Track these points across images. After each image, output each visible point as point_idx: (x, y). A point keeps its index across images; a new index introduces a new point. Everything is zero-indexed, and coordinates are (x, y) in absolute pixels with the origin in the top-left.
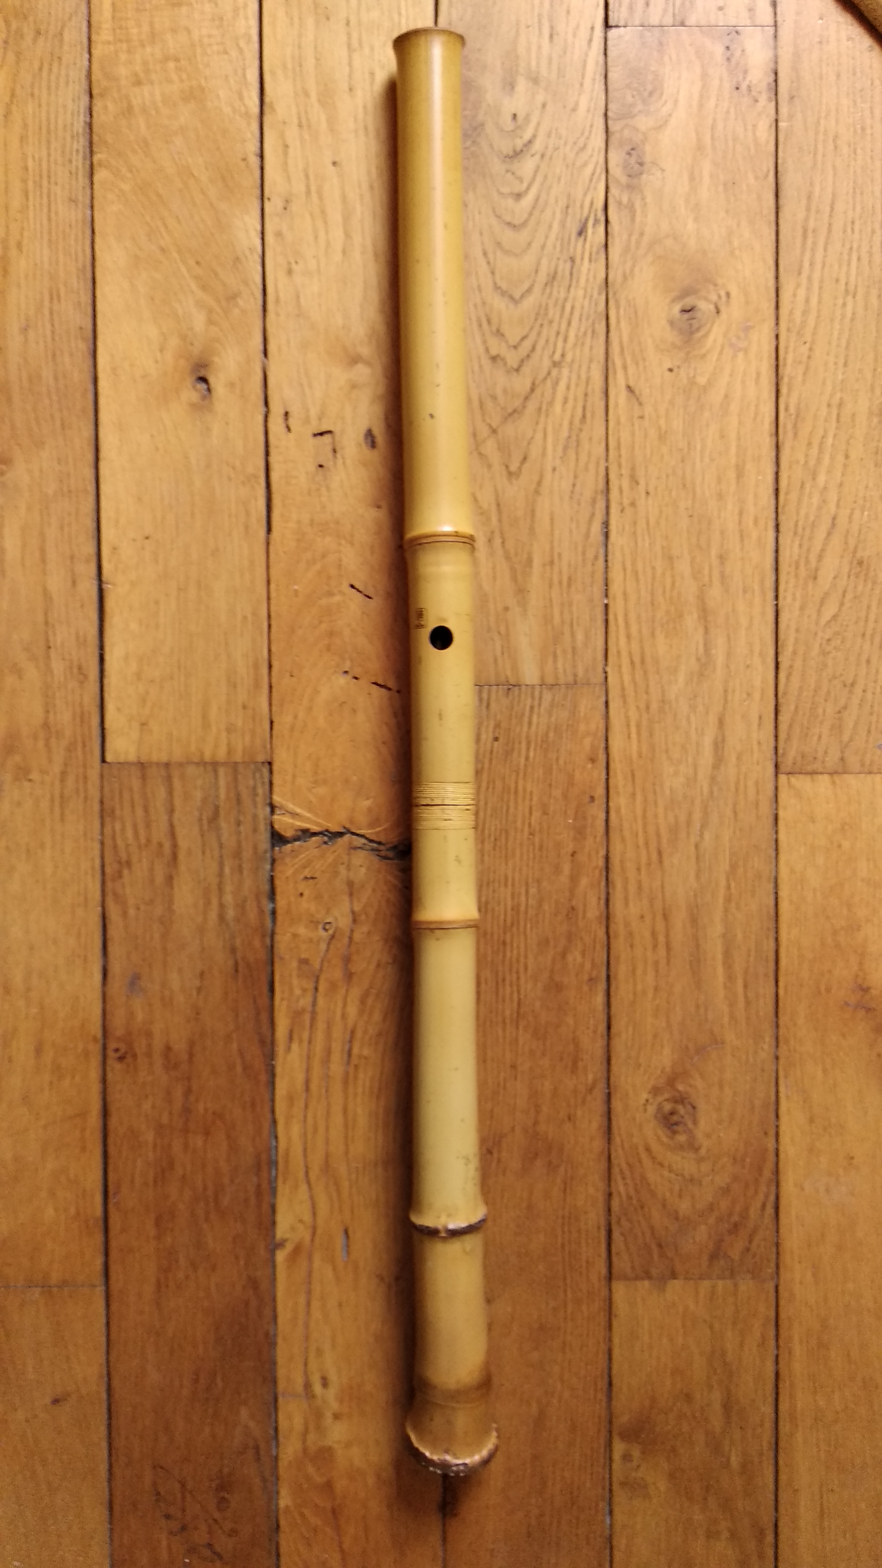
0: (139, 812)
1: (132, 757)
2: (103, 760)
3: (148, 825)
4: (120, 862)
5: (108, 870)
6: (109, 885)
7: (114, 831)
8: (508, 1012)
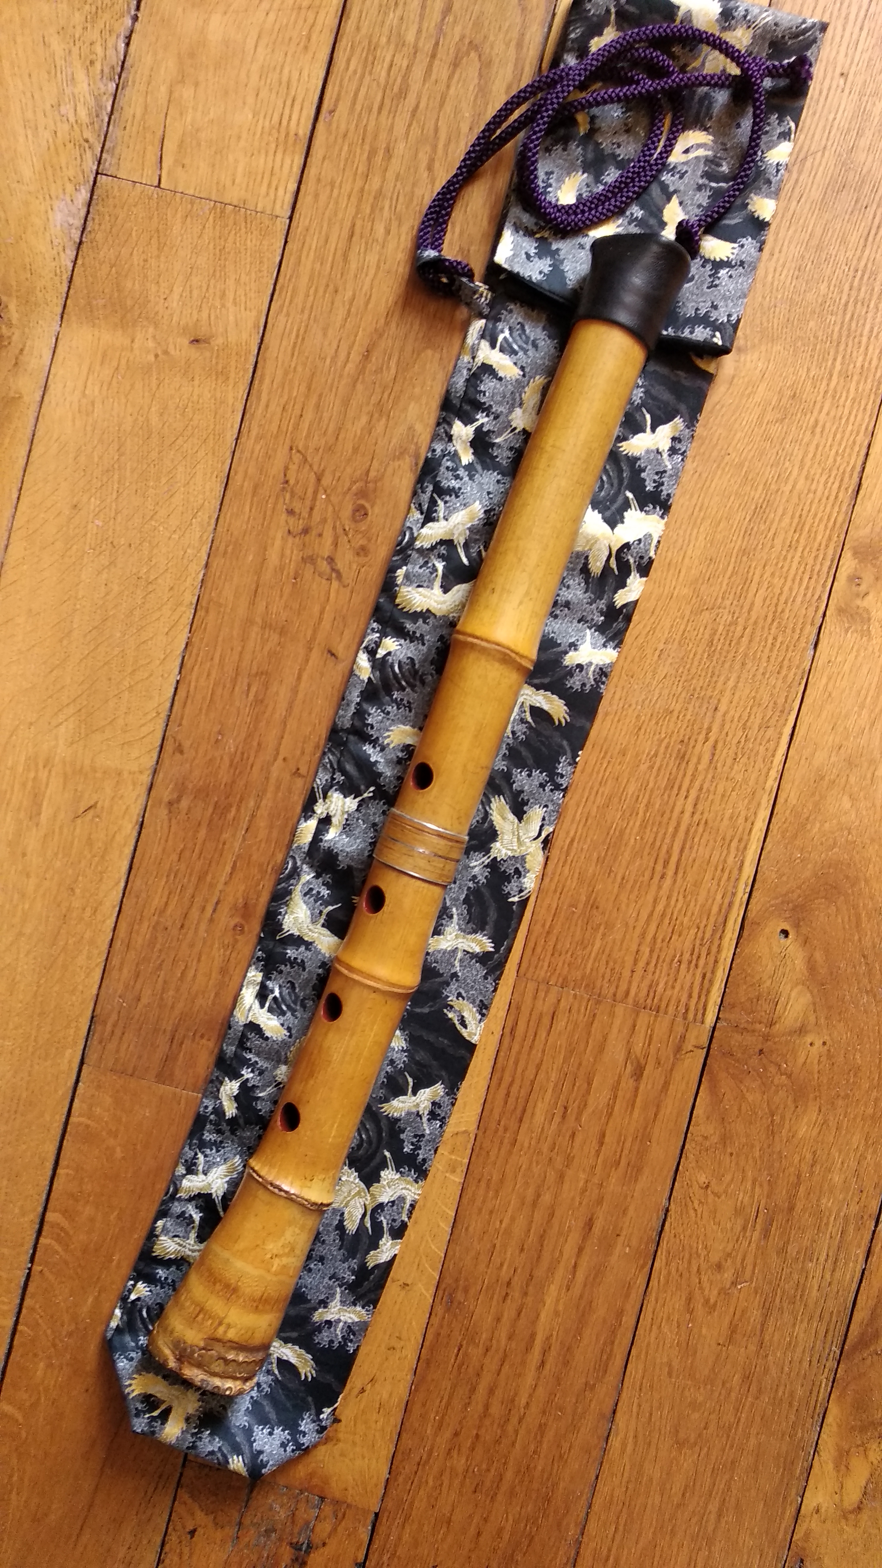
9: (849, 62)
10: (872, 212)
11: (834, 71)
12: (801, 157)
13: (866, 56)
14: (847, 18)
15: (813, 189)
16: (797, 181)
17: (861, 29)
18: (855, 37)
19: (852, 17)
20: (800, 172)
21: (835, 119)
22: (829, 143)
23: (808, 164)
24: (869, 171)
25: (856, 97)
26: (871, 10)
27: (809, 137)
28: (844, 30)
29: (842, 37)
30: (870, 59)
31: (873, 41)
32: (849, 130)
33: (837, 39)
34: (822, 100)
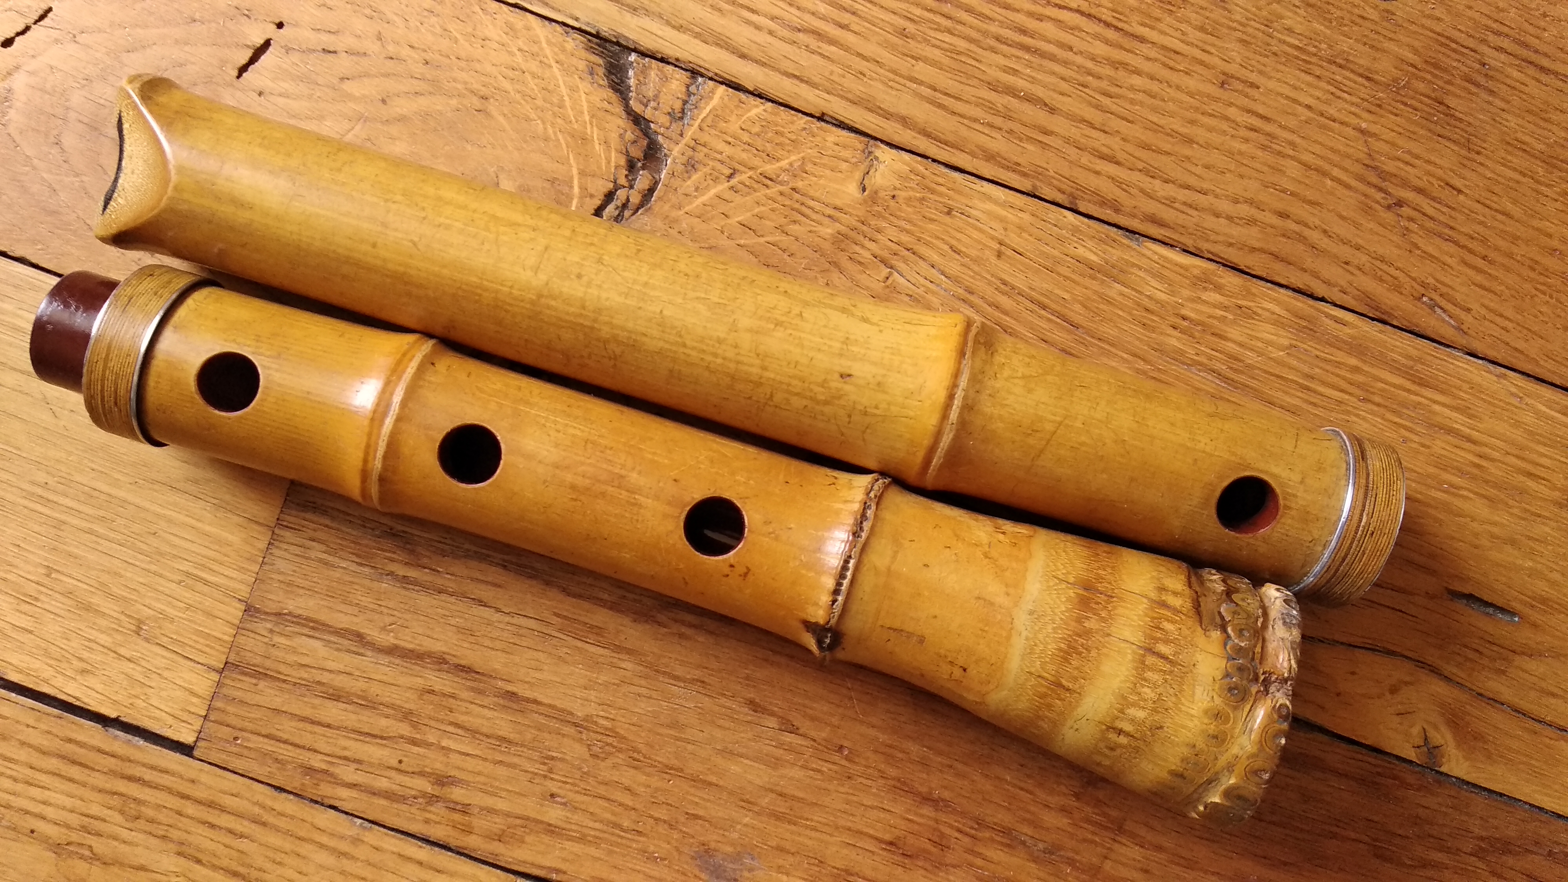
0: (333, 712)
1: (204, 683)
2: (186, 750)
3: (370, 704)
4: (432, 799)
5: (438, 833)
6: (472, 842)
7: (353, 786)
8: (1100, 49)
9: (1199, 68)
10: (1496, 54)
11: (1216, 100)
12: (1374, 180)
13: (1194, 35)
14: (1116, 65)
15: (1438, 161)
16: (1420, 191)
17: (1142, 40)
18: (1153, 54)
19: (1117, 55)
20: (1405, 183)
21: (1308, 107)
22: (1354, 121)
23: (1390, 166)
24: (1416, 52)
25: (1270, 61)
26: (1107, 16)
27: (1336, 158)
28: (1138, 72)
29: (1152, 78)
30: (1202, 29)
31: (1169, 19)
32: (1331, 82)
33: (1155, 87)
34: (1269, 128)
